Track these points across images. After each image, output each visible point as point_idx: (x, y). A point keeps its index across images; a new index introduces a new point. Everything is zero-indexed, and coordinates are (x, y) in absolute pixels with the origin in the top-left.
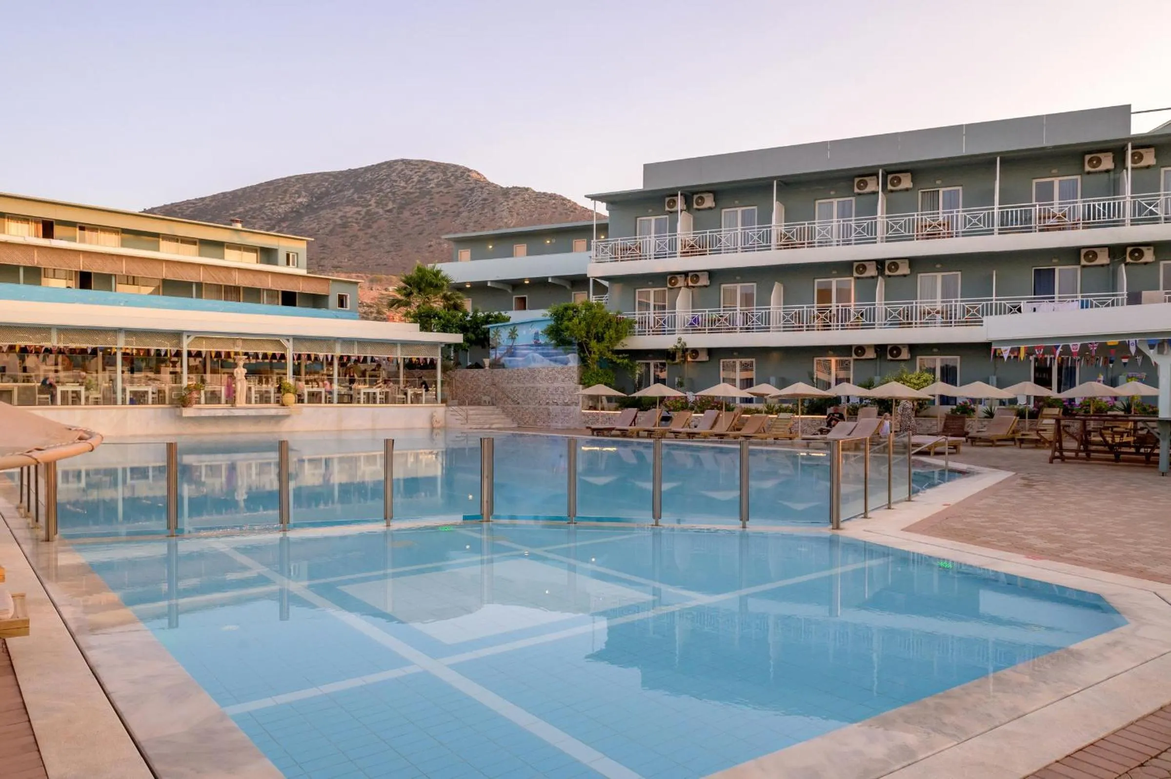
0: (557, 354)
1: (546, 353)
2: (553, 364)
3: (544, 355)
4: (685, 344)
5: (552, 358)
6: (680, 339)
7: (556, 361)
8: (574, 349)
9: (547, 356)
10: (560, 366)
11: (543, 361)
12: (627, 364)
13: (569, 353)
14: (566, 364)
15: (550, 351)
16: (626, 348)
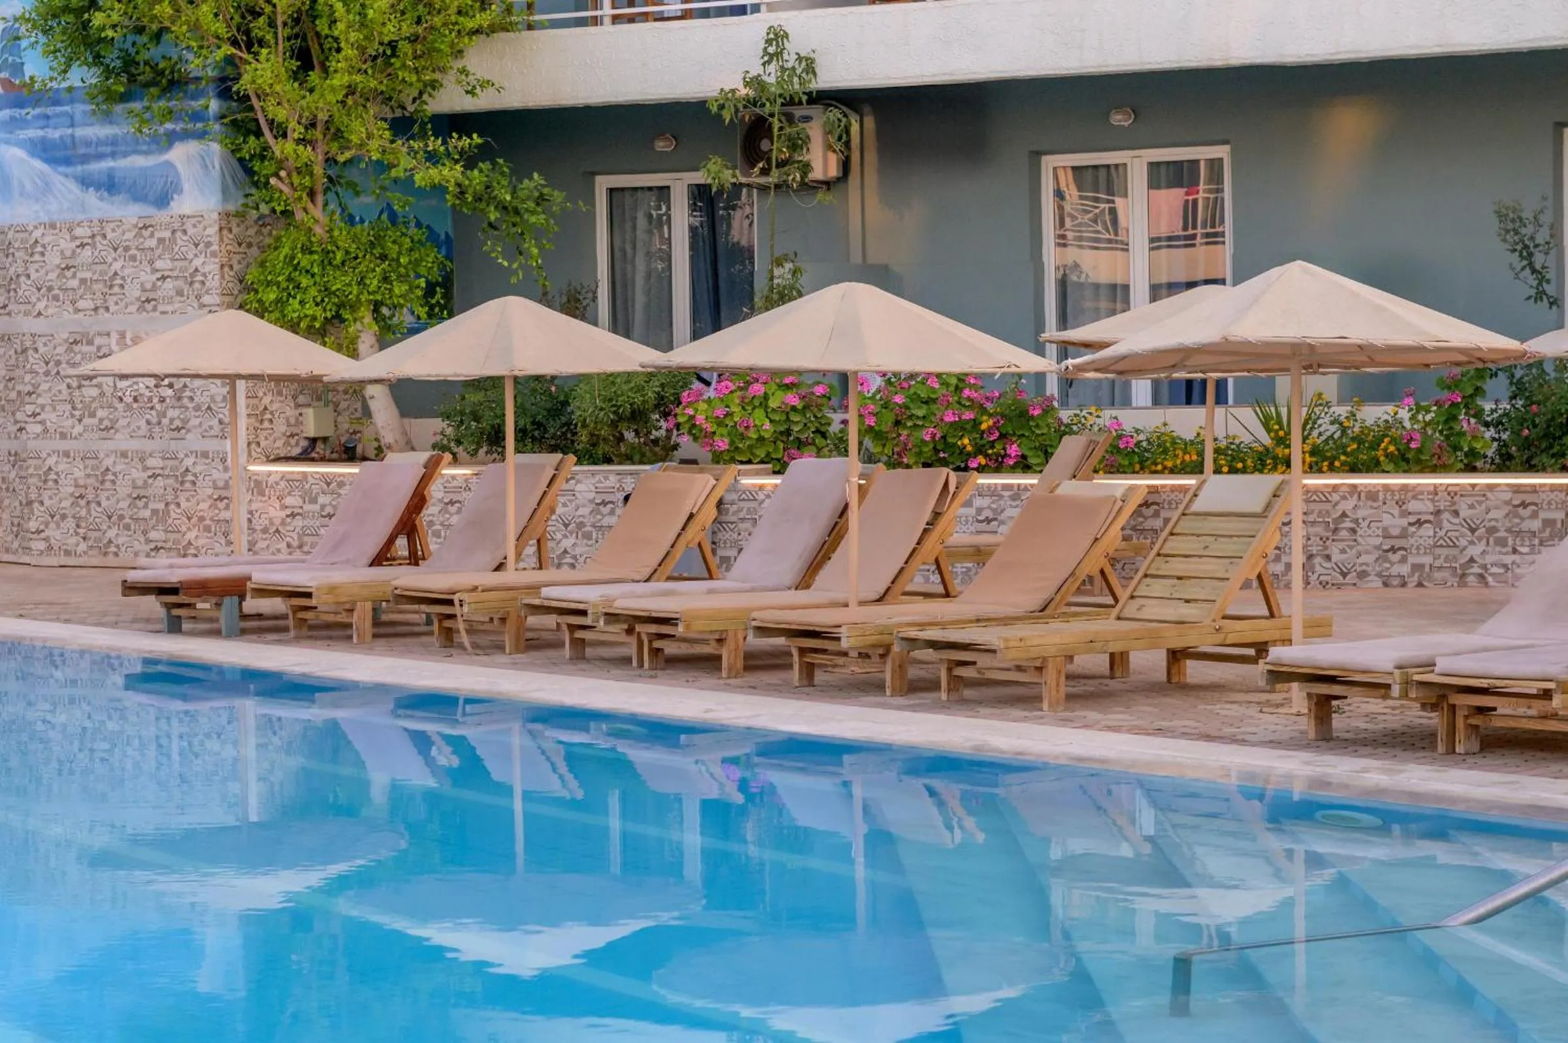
0: (114, 147)
1: (62, 144)
2: (97, 205)
3: (51, 153)
4: (810, 66)
5: (98, 167)
6: (777, 37)
7: (110, 186)
8: (197, 117)
9: (68, 161)
10: (131, 213)
11: (47, 188)
12: (486, 195)
13: (172, 138)
14: (163, 201)
15: (80, 132)
16: (484, 102)
